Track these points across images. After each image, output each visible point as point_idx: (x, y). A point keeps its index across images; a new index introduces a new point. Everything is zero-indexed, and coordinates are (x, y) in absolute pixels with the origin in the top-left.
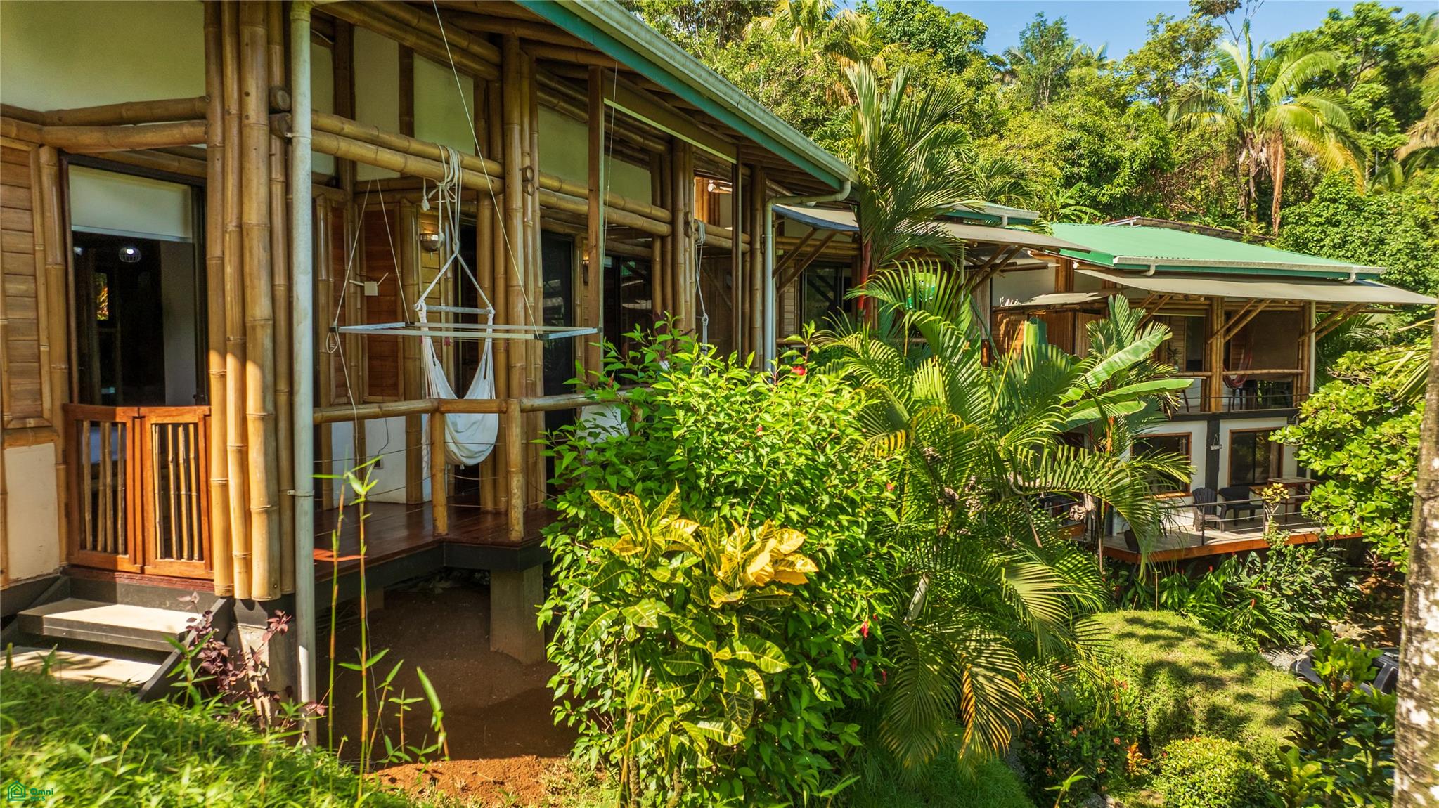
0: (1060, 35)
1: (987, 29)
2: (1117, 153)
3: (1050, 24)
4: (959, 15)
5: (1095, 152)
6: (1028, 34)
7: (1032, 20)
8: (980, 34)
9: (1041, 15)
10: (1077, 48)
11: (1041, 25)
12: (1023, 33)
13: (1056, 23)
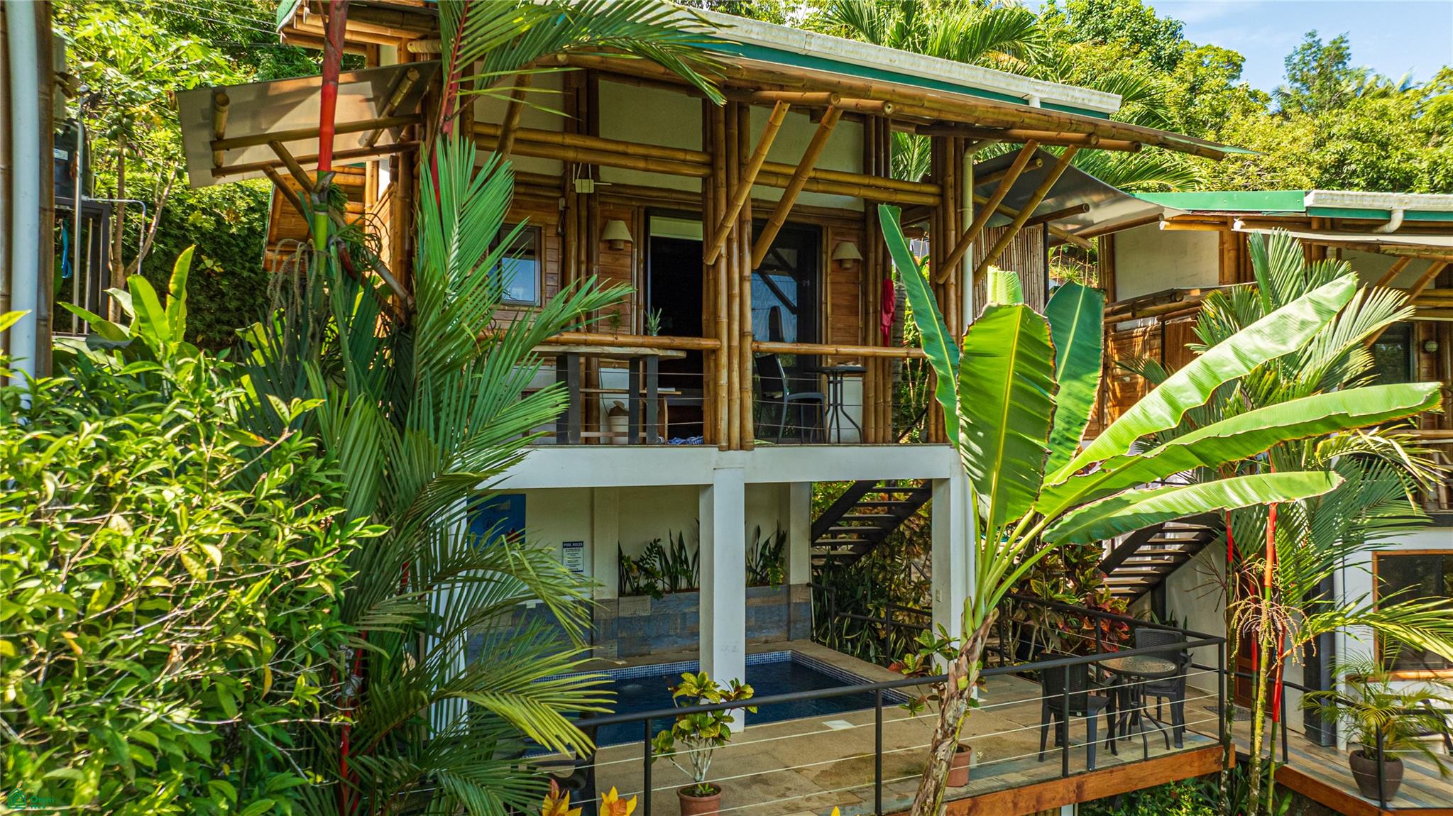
0: (1340, 56)
1: (1243, 60)
2: (1406, 166)
3: (1325, 44)
4: (1209, 48)
5: (1373, 166)
6: (1297, 59)
7: (1301, 42)
8: (1234, 66)
9: (1312, 35)
10: (1371, 79)
11: (1313, 46)
12: (1289, 59)
13: (1334, 42)
